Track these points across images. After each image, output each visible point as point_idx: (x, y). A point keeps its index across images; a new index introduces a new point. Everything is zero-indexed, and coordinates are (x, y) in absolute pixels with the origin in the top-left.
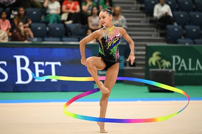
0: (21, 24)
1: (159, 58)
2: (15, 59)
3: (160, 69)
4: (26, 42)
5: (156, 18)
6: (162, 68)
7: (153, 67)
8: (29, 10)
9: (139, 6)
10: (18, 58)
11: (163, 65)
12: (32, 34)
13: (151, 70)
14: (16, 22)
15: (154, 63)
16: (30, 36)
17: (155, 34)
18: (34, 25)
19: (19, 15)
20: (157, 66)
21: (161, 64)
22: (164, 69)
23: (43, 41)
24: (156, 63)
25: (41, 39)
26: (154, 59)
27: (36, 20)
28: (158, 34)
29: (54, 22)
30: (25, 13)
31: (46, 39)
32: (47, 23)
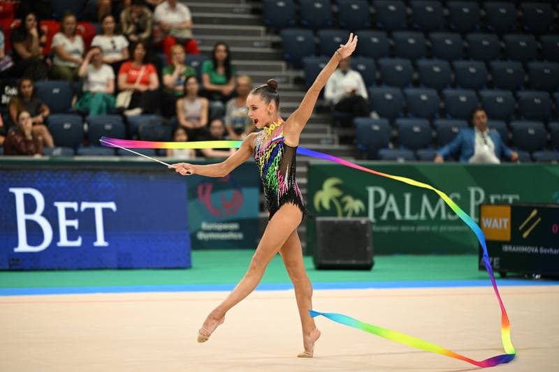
0: (25, 115)
1: (337, 192)
2: (13, 196)
3: (340, 218)
4: (38, 157)
5: (331, 102)
6: (345, 214)
7: (324, 212)
8: (44, 84)
9: (292, 74)
10: (19, 193)
11: (347, 207)
12: (50, 139)
13: (319, 219)
14: (14, 113)
15: (326, 205)
16: (45, 144)
17: (328, 137)
18: (55, 118)
19: (20, 95)
20: (333, 212)
21: (343, 205)
22: (349, 218)
23: (76, 154)
24: (331, 203)
25: (71, 151)
26: (326, 195)
27: (60, 107)
28: (336, 137)
29: (100, 111)
30: (35, 90)
31: (81, 150)
32: (84, 114)
